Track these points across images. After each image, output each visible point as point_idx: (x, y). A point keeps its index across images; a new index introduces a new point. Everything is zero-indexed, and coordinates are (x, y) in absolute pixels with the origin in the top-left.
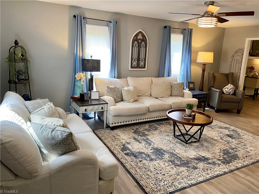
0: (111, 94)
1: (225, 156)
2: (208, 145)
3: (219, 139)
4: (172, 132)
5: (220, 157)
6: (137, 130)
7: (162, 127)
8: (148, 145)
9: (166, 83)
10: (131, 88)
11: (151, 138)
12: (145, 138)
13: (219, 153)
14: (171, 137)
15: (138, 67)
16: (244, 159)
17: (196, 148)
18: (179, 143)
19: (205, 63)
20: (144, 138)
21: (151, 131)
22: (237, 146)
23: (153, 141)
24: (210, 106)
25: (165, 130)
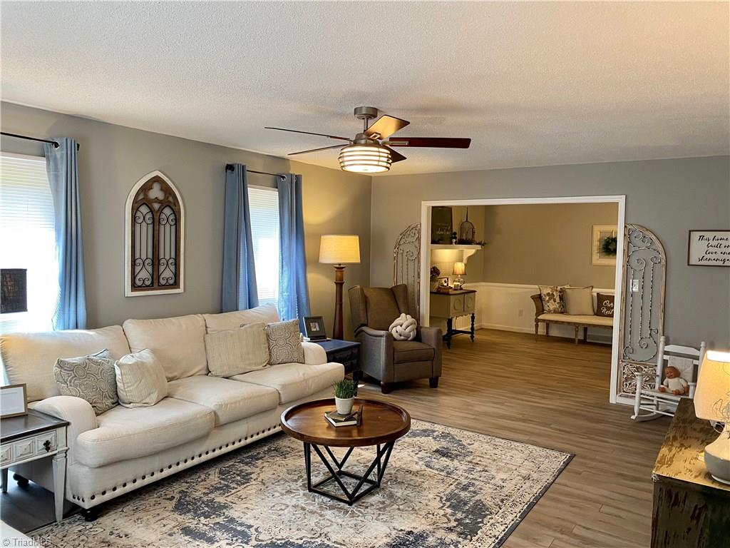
0: (76, 386)
1: (459, 515)
2: (405, 493)
3: (424, 467)
4: (296, 477)
5: (449, 520)
6: (187, 499)
7: (263, 467)
8: (240, 541)
9: (250, 327)
10: (145, 356)
11: (242, 515)
12: (221, 520)
13: (441, 508)
14: (301, 494)
15: (156, 285)
16: (501, 509)
17: (379, 509)
18: (331, 508)
19: (340, 264)
20: (218, 520)
21: (233, 491)
22: (471, 476)
23: (250, 522)
24: (364, 376)
25: (274, 476)
